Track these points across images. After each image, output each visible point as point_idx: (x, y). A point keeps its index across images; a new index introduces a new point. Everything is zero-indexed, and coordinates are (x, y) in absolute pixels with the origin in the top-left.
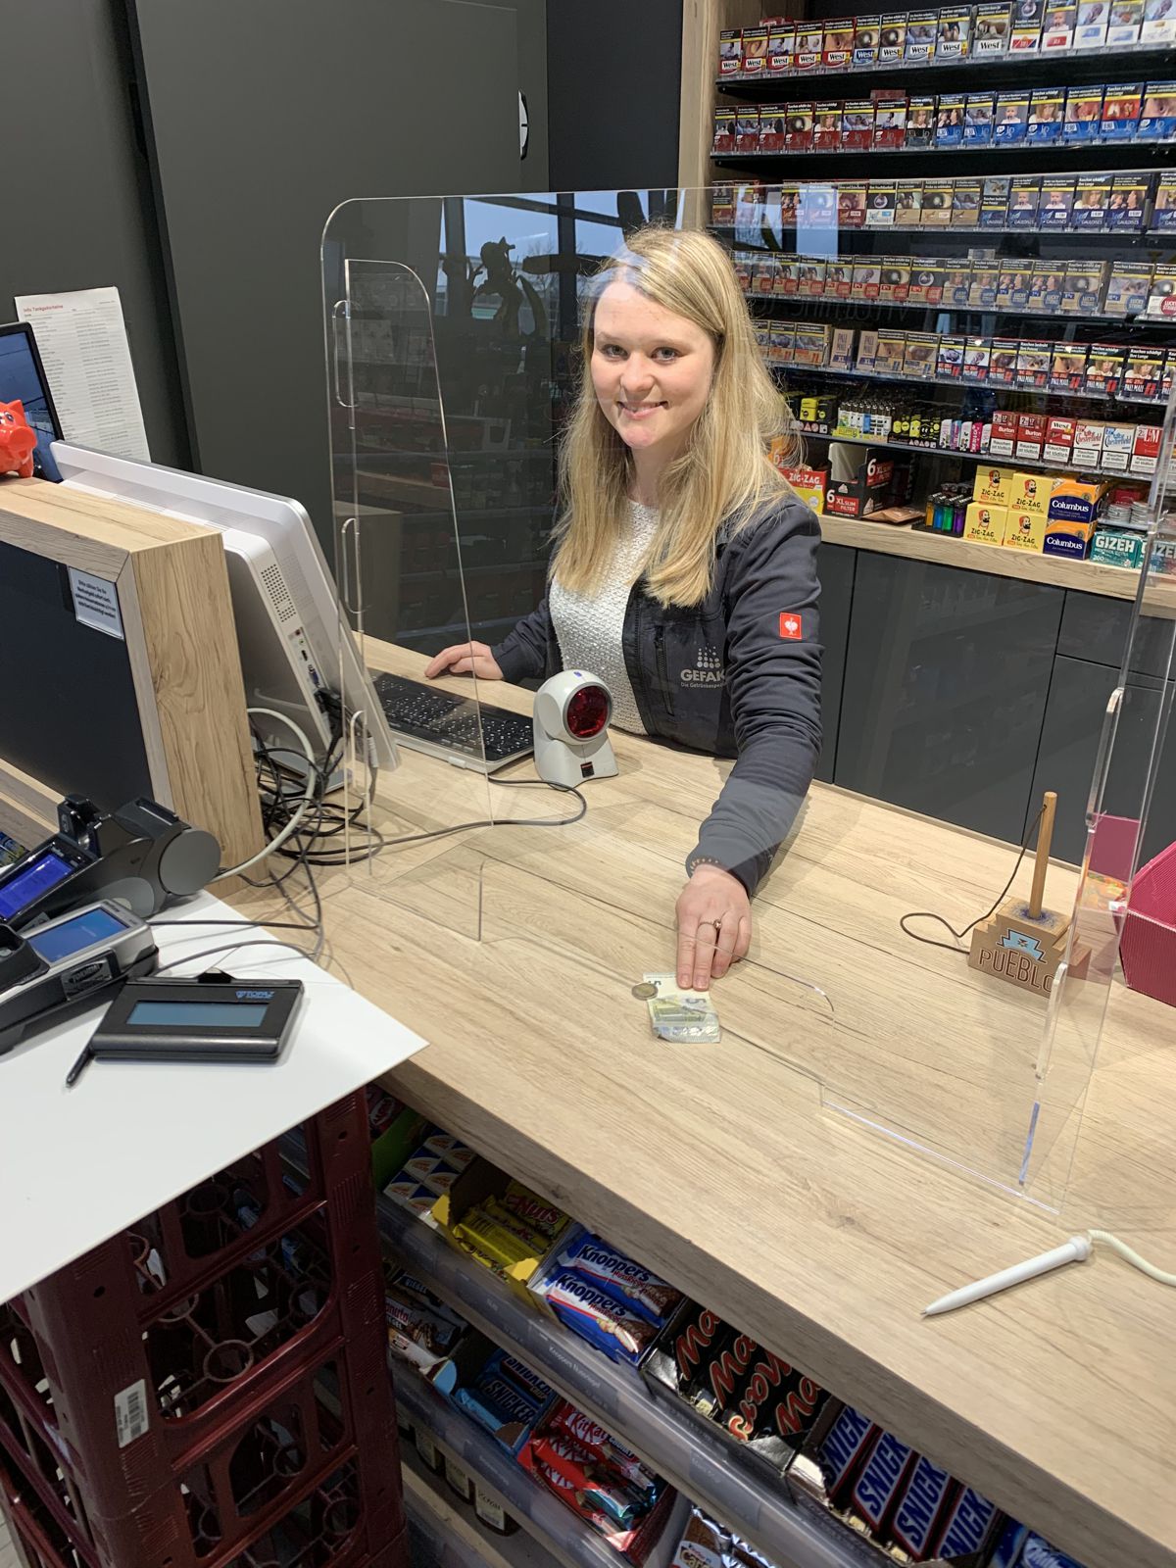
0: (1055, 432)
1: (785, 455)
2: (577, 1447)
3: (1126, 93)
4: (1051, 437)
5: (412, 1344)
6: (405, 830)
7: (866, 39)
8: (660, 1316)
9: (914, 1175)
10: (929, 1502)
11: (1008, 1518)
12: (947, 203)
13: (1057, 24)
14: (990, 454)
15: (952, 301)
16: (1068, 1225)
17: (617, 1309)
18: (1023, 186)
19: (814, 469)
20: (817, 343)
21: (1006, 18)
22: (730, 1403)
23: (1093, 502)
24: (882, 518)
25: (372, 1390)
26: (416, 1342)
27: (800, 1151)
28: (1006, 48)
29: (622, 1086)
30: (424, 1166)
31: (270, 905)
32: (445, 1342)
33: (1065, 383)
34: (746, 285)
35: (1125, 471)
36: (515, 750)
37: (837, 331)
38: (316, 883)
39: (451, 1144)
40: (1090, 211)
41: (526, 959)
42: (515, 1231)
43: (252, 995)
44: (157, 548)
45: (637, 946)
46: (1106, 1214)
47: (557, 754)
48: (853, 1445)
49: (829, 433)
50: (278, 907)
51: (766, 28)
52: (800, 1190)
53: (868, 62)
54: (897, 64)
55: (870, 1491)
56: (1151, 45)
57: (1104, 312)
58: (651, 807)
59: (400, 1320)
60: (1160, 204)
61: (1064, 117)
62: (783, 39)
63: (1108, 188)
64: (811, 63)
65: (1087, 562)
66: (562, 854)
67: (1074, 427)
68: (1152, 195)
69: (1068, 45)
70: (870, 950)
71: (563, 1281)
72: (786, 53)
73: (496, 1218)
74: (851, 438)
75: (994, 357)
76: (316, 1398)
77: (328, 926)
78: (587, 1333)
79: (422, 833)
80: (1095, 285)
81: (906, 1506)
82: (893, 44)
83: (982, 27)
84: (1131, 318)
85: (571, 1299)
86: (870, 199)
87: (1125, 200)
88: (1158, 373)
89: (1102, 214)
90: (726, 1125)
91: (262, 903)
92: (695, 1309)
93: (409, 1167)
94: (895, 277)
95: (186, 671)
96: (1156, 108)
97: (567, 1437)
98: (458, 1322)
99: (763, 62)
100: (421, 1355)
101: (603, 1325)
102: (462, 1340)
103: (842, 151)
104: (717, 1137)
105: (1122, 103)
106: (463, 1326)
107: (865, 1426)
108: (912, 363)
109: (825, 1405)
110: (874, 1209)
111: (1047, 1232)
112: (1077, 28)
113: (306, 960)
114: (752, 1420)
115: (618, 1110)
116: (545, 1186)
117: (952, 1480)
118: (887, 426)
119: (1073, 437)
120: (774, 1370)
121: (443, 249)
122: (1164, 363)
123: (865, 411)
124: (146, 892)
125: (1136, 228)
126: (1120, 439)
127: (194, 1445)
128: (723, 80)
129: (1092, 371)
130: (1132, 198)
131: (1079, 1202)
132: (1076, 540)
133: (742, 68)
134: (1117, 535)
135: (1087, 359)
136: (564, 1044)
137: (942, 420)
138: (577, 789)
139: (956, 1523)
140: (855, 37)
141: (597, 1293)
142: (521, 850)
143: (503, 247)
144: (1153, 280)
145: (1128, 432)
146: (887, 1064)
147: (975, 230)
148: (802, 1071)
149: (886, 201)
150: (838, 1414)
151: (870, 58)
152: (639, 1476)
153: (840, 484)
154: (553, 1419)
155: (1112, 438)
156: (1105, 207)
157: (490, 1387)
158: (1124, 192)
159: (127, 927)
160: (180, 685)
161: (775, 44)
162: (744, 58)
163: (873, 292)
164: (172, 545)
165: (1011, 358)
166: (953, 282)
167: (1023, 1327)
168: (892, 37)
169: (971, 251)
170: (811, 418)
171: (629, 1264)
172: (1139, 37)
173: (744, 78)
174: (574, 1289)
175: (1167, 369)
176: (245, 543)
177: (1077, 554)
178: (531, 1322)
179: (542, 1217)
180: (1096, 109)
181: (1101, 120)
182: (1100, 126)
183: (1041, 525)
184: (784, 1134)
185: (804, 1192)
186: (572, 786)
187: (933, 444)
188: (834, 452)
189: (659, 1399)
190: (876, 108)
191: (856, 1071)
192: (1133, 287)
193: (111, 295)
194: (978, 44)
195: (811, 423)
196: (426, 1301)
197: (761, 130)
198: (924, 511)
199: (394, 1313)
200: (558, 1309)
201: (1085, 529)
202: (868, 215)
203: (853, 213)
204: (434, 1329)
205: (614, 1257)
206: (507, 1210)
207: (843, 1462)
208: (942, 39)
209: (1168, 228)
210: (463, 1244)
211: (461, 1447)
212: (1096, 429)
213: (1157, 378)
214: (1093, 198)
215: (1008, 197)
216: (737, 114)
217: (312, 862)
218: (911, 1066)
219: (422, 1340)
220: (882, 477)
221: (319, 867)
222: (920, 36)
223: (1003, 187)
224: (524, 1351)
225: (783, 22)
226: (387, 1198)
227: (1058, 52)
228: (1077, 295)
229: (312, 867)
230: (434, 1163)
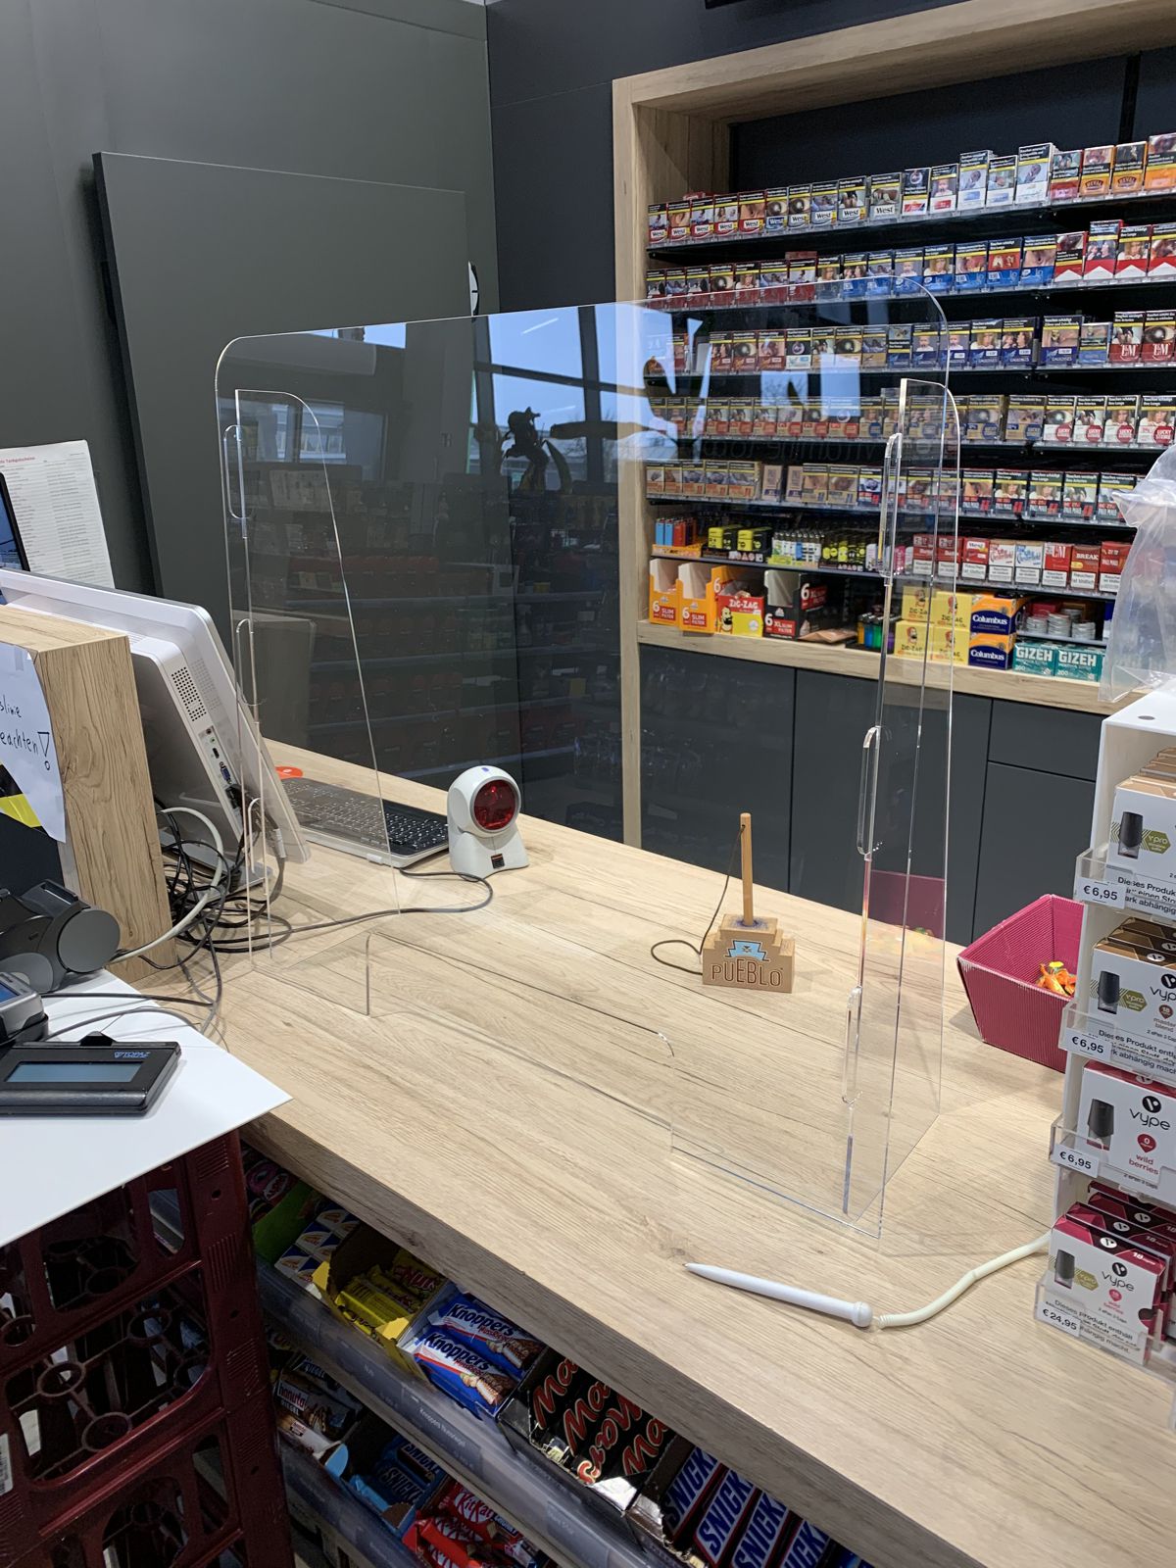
0: (972, 551)
1: (724, 583)
2: (465, 1529)
3: (1007, 247)
4: (967, 556)
5: (308, 1430)
6: (314, 920)
7: (776, 208)
8: (521, 1368)
9: (748, 1211)
10: (766, 1539)
11: (840, 1547)
12: (858, 348)
13: (942, 190)
14: (913, 575)
15: (868, 436)
16: (890, 1252)
17: (481, 1364)
18: (923, 331)
19: (752, 595)
20: (749, 478)
21: (897, 186)
22: (581, 1450)
23: (1010, 615)
24: (818, 639)
25: (256, 1469)
26: (311, 1427)
27: (643, 1192)
28: (898, 212)
29: (482, 1139)
30: (315, 1240)
31: (174, 989)
32: (339, 1426)
33: (976, 505)
34: (682, 429)
35: (1037, 585)
36: (432, 845)
37: (767, 468)
38: (221, 969)
39: (343, 1218)
40: (985, 350)
41: (411, 1030)
42: (395, 1298)
43: (128, 1055)
44: (65, 649)
45: (519, 1016)
46: (927, 1241)
47: (469, 846)
48: (698, 1487)
49: (765, 561)
50: (180, 990)
51: (688, 201)
52: (638, 1226)
53: (780, 228)
54: (804, 228)
55: (712, 1531)
56: (1025, 204)
57: (1005, 440)
58: (555, 892)
59: (298, 1406)
60: (1046, 342)
61: (954, 270)
62: (703, 210)
63: (1000, 330)
64: (729, 230)
65: (1009, 672)
66: (463, 937)
67: (988, 546)
68: (1038, 334)
69: (953, 208)
70: (741, 1014)
71: (431, 1339)
72: (706, 222)
73: (380, 1286)
74: (784, 565)
75: (911, 484)
76: (196, 1471)
77: (225, 1007)
78: (453, 1391)
79: (330, 921)
80: (995, 417)
81: (744, 1544)
82: (800, 211)
83: (876, 194)
84: (1029, 445)
85: (437, 1356)
86: (788, 346)
87: (1015, 340)
88: (1059, 494)
89: (996, 353)
90: (577, 1171)
91: (167, 986)
92: (555, 1358)
93: (300, 1242)
94: (815, 415)
95: (93, 763)
96: (1034, 259)
97: (455, 1519)
98: (352, 1405)
99: (687, 230)
100: (315, 1440)
101: (466, 1379)
102: (356, 1423)
103: (761, 305)
104: (567, 1182)
105: (1004, 256)
106: (358, 1408)
107: (711, 1467)
108: (835, 493)
109: (669, 1445)
110: (706, 1242)
111: (866, 1257)
112: (960, 193)
113: (190, 1028)
114: (600, 1464)
115: (475, 1160)
116: (403, 1234)
117: (792, 1514)
118: (818, 553)
119: (988, 554)
120: (625, 1414)
121: (474, 419)
122: (1063, 485)
123: (796, 539)
124: (46, 970)
125: (1027, 364)
126: (1030, 556)
127: (62, 1513)
128: (652, 247)
129: (999, 494)
130: (1021, 339)
131: (905, 1231)
132: (998, 651)
133: (669, 236)
134: (1036, 645)
135: (994, 484)
136: (435, 1104)
137: (866, 545)
138: (487, 880)
139: (791, 1557)
140: (766, 207)
141: (463, 1349)
142: (423, 934)
143: (529, 415)
144: (1046, 410)
145: (1036, 549)
146: (741, 1115)
147: (883, 371)
148: (657, 1121)
149: (803, 348)
150: (687, 1457)
151: (781, 224)
152: (521, 1554)
153: (776, 608)
154: (442, 1500)
155: (1023, 556)
156: (998, 347)
157: (387, 1474)
158: (1013, 333)
159: (17, 994)
160: (87, 776)
161: (696, 215)
162: (671, 227)
163: (796, 428)
164: (80, 646)
165: (926, 485)
166: (868, 418)
167: (831, 1341)
168: (799, 205)
169: (883, 390)
170: (748, 548)
171: (496, 1321)
172: (1014, 199)
173: (671, 245)
174: (442, 1347)
175: (1066, 490)
176: (158, 649)
177: (1000, 665)
178: (404, 1385)
179: (425, 1286)
180: (982, 262)
181: (987, 271)
182: (987, 276)
183: (964, 638)
184: (631, 1177)
185: (642, 1228)
186: (482, 877)
187: (860, 568)
188: (769, 580)
189: (520, 1454)
190: (789, 267)
191: (709, 1121)
192: (1030, 417)
193: (81, 447)
194: (875, 209)
195: (748, 553)
196: (323, 1385)
197: (688, 289)
198: (856, 630)
199: (292, 1399)
200: (427, 1368)
201: (1005, 641)
202: (788, 361)
203: (774, 360)
204: (329, 1412)
205: (483, 1314)
206: (394, 1281)
207: (687, 1503)
208: (842, 206)
209: (1056, 363)
210: (345, 1313)
211: (353, 1535)
212: (1008, 547)
213: (1058, 499)
214: (987, 340)
215: (911, 341)
216: (666, 276)
217: (217, 950)
218: (764, 1116)
219: (317, 1425)
220: (816, 601)
221: (227, 955)
222: (823, 204)
223: (906, 332)
224: (398, 1416)
225: (704, 196)
226: (276, 1272)
227: (944, 214)
228: (980, 426)
229: (218, 954)
230: (324, 1236)
